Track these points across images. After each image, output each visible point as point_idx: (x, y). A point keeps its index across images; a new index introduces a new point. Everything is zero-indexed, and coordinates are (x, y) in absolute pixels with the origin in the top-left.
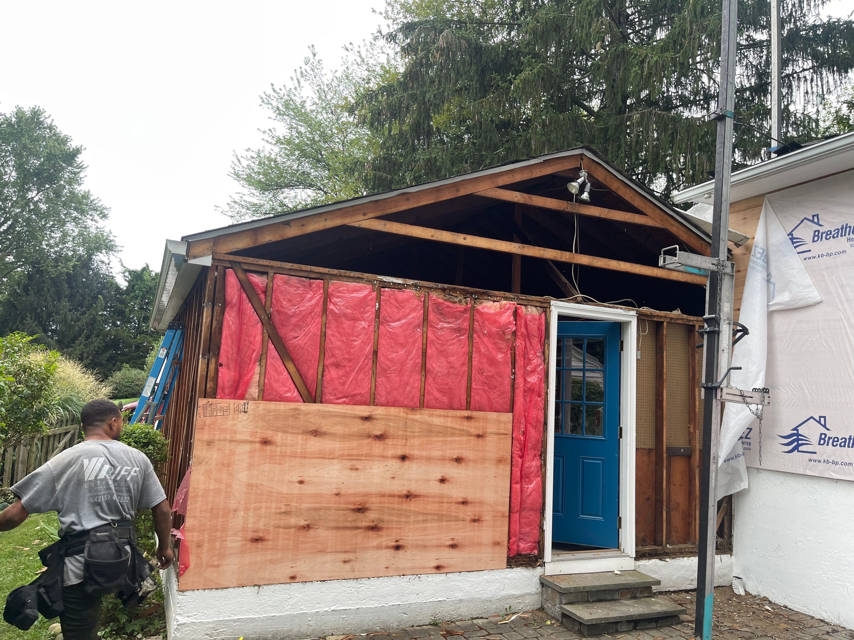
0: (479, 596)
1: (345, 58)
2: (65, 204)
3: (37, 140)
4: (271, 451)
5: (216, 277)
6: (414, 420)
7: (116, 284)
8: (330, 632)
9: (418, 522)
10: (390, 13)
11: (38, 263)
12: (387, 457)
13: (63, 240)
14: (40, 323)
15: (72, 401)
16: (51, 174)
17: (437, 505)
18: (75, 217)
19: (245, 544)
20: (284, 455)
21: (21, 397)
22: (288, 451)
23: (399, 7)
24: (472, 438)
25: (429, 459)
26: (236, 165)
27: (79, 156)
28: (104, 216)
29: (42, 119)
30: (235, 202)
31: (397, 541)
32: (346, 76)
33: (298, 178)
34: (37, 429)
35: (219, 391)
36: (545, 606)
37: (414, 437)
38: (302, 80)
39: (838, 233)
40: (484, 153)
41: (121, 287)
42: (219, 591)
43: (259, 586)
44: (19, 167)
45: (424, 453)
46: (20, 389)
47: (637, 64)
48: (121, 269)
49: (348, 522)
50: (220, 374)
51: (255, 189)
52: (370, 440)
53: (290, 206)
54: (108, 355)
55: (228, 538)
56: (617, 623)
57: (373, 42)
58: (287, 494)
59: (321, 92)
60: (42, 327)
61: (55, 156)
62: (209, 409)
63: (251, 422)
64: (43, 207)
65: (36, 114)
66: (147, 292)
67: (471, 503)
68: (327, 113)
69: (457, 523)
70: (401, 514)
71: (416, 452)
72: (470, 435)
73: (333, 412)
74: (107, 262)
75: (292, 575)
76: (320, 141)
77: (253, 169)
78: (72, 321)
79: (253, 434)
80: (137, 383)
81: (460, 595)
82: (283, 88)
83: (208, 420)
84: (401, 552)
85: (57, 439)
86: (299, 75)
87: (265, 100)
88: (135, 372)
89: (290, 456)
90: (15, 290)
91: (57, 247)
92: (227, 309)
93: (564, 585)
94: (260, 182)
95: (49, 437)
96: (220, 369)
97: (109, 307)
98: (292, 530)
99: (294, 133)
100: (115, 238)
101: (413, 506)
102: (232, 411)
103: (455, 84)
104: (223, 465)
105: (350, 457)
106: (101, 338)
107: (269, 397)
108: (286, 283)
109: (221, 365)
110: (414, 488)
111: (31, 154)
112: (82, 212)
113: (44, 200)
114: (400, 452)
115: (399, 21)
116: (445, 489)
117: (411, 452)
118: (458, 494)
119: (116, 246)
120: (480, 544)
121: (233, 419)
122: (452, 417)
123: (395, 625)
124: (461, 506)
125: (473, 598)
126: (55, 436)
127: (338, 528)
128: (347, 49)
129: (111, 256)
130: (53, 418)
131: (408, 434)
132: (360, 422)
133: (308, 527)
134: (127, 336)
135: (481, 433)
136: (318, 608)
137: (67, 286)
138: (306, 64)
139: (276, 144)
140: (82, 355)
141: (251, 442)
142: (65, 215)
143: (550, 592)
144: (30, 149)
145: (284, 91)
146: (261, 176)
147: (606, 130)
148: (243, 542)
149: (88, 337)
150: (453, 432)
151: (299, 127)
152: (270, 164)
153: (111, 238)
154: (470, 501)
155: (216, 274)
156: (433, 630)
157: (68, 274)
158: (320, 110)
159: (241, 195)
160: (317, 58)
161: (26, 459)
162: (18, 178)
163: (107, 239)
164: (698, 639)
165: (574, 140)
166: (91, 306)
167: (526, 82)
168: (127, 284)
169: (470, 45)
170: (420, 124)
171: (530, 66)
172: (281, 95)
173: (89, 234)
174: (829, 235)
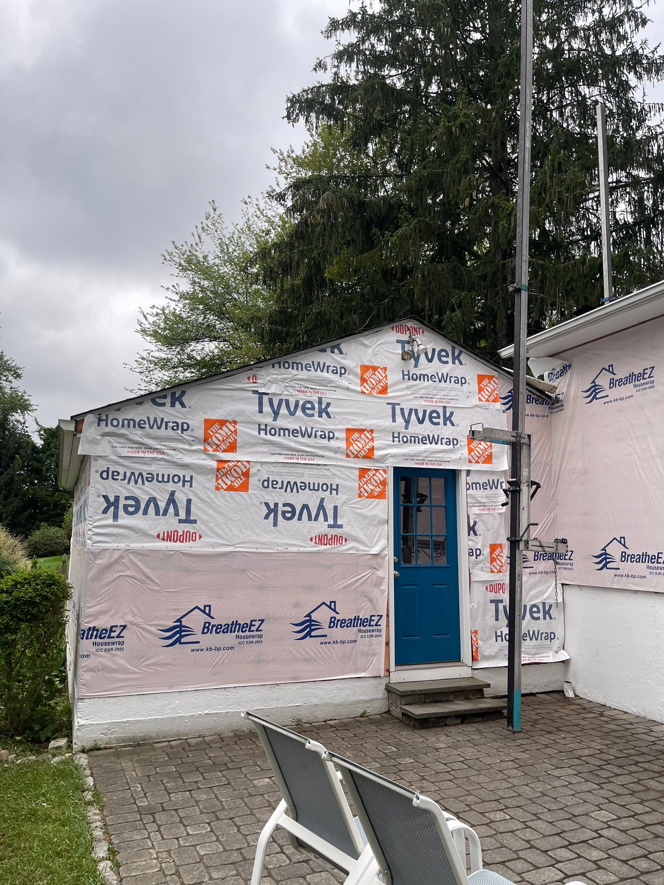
0: (332, 702)
1: (245, 210)
7: (33, 443)
10: (284, 169)
23: (292, 162)
26: (142, 322)
28: (18, 376)
30: (143, 359)
32: (247, 227)
33: (203, 332)
36: (391, 709)
38: (203, 235)
39: (627, 380)
40: (371, 303)
41: (38, 445)
47: (505, 217)
48: (36, 427)
51: (163, 345)
53: (199, 358)
54: (26, 514)
56: (446, 718)
59: (222, 245)
68: (230, 265)
74: (23, 421)
76: (223, 293)
77: (159, 326)
80: (56, 541)
81: (315, 701)
82: (184, 244)
86: (200, 230)
88: (54, 531)
94: (166, 337)
97: (26, 466)
99: (197, 288)
100: (30, 398)
103: (343, 238)
106: (19, 497)
115: (292, 175)
119: (31, 405)
125: (327, 703)
128: (246, 203)
129: (27, 415)
134: (45, 494)
136: (193, 712)
138: (207, 219)
139: (179, 300)
143: (393, 696)
145: (185, 247)
146: (167, 332)
147: (485, 276)
149: (6, 497)
151: (202, 282)
152: (175, 319)
153: (26, 398)
159: (148, 351)
160: (217, 212)
163: (22, 399)
164: (510, 728)
165: (454, 287)
166: (8, 466)
167: (404, 238)
168: (43, 442)
169: (352, 202)
170: (311, 277)
171: (407, 221)
172: (183, 251)
173: (4, 395)
174: (621, 382)
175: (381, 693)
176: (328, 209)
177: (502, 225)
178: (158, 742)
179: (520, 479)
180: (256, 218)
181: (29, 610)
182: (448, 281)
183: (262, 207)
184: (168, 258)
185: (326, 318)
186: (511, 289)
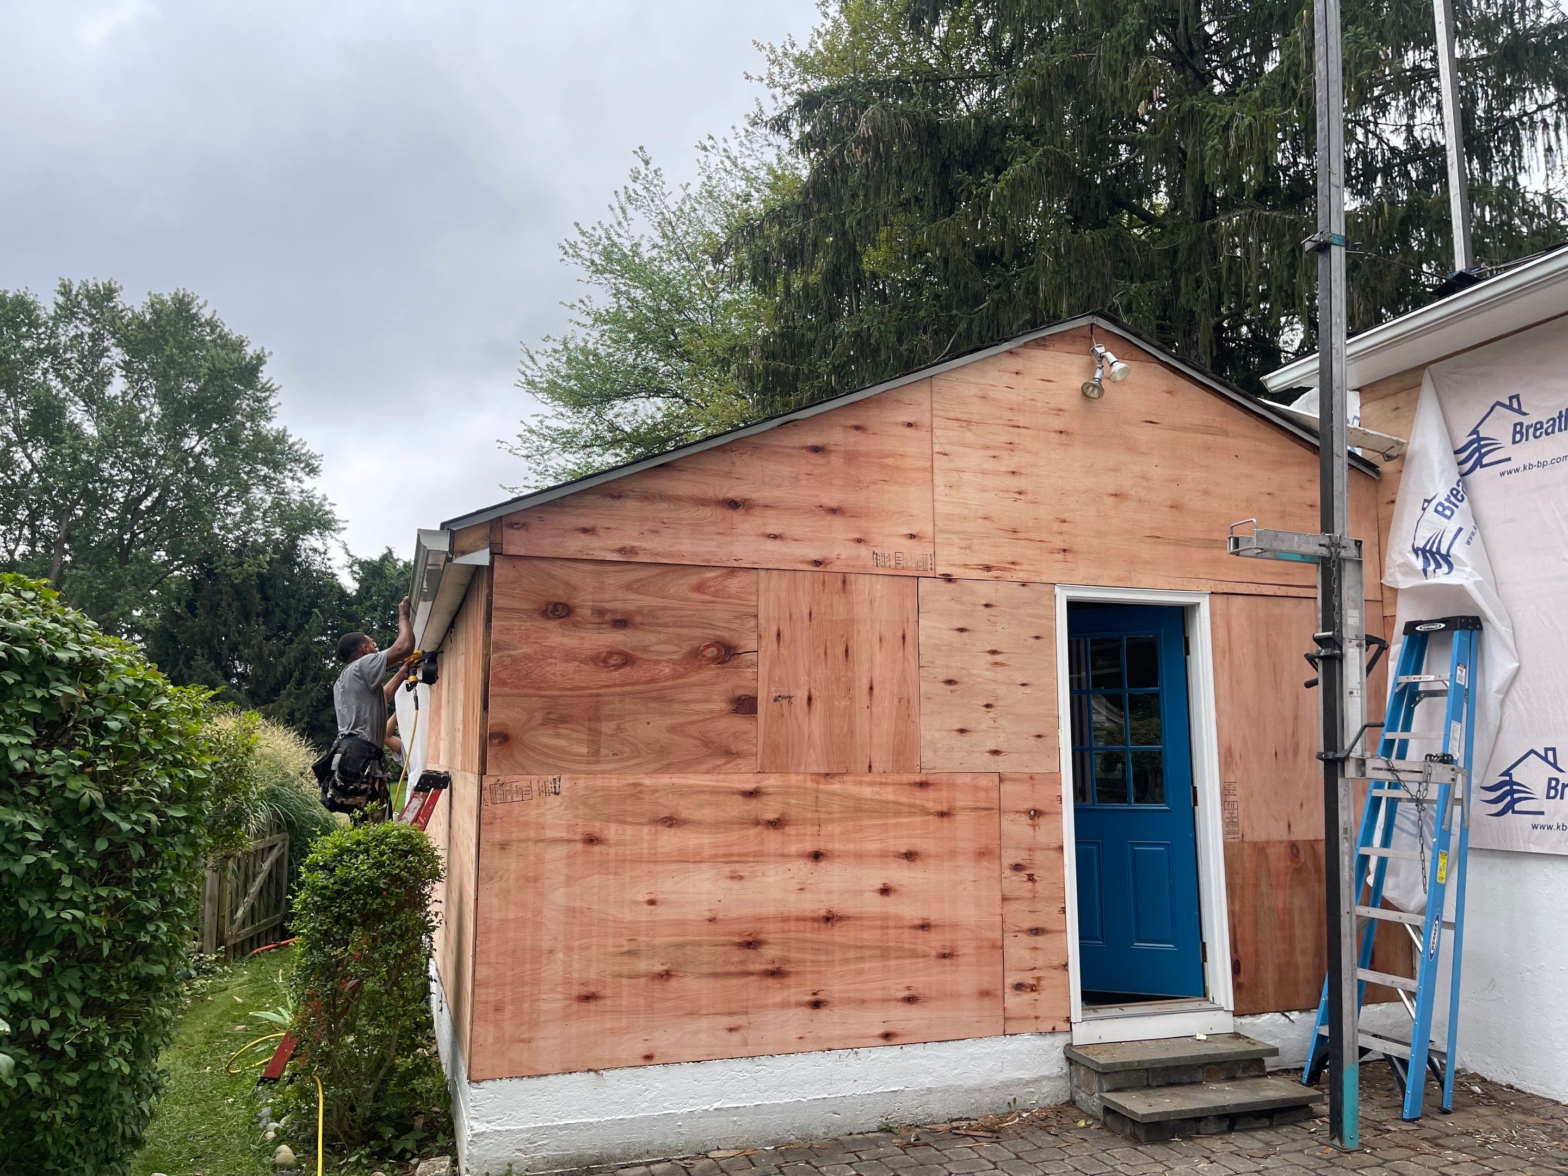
0: (960, 1083)
1: (703, 160)
2: (248, 456)
3: (190, 347)
4: (601, 854)
6: (830, 793)
7: (340, 587)
8: (715, 1144)
9: (847, 961)
10: (777, 78)
11: (209, 560)
12: (790, 856)
13: (247, 517)
14: (218, 662)
16: (219, 405)
17: (879, 932)
18: (265, 477)
19: (570, 1005)
20: (621, 860)
22: (628, 852)
23: (791, 65)
24: (931, 817)
25: (860, 856)
26: (528, 367)
27: (262, 368)
28: (313, 471)
29: (194, 311)
30: (532, 431)
31: (815, 994)
32: (707, 192)
33: (636, 380)
34: (232, 842)
36: (1077, 1098)
37: (832, 821)
38: (630, 209)
39: (1554, 425)
40: (954, 312)
41: (348, 591)
42: (534, 1080)
43: (596, 1071)
44: (165, 397)
45: (851, 847)
47: (1217, 133)
48: (345, 560)
49: (732, 964)
51: (565, 406)
52: (758, 829)
53: (628, 429)
55: (542, 996)
56: (1197, 1120)
57: (750, 129)
58: (631, 922)
59: (666, 226)
60: (222, 669)
61: (221, 371)
63: (566, 809)
64: (210, 462)
65: (183, 302)
67: (936, 926)
68: (679, 259)
69: (914, 960)
70: (819, 950)
71: (836, 846)
72: (927, 813)
73: (698, 786)
74: (322, 550)
75: (646, 1053)
76: (670, 310)
77: (558, 372)
78: (271, 656)
79: (571, 828)
81: (927, 1082)
82: (597, 226)
83: (500, 810)
84: (822, 1013)
85: (258, 860)
86: (623, 200)
87: (570, 250)
89: (632, 861)
90: (172, 609)
91: (239, 529)
93: (1103, 1059)
94: (571, 392)
95: (249, 854)
97: (332, 628)
98: (643, 980)
99: (623, 302)
100: (333, 508)
101: (838, 934)
102: (535, 793)
103: (898, 194)
104: (527, 880)
105: (729, 859)
110: (838, 905)
111: (183, 373)
112: (277, 467)
113: (211, 450)
114: (810, 847)
115: (793, 88)
116: (890, 905)
117: (830, 846)
118: (912, 912)
119: (335, 521)
120: (956, 995)
121: (538, 805)
122: (894, 784)
123: (820, 1132)
124: (920, 932)
125: (951, 1086)
126: (255, 853)
127: (715, 975)
128: (705, 149)
129: (329, 539)
131: (822, 816)
132: (740, 799)
133: (666, 975)
135: (945, 809)
136: (691, 1106)
137: (259, 596)
138: (635, 179)
139: (593, 326)
140: (291, 714)
141: (569, 841)
142: (248, 473)
143: (1082, 1072)
144: (180, 364)
145: (600, 232)
146: (573, 382)
147: (1174, 252)
148: (566, 1002)
149: (300, 683)
150: (897, 810)
151: (632, 291)
152: (587, 359)
153: (327, 508)
154: (933, 923)
156: (883, 1139)
157: (259, 575)
158: (665, 256)
159: (540, 418)
160: (652, 167)
161: (217, 894)
162: (164, 416)
163: (320, 510)
164: (1336, 1142)
165: (1116, 276)
166: (300, 627)
167: (1017, 184)
168: (357, 585)
169: (917, 125)
170: (839, 270)
171: (1023, 153)
172: (596, 239)
173: (289, 504)
174: (1538, 429)
175: (1054, 1064)
176: (876, 136)
177: (1213, 147)
178: (627, 1167)
179: (1340, 631)
180: (724, 174)
181: (365, 904)
182: (1104, 264)
183: (734, 152)
184: (571, 251)
185: (873, 341)
186: (1308, 246)
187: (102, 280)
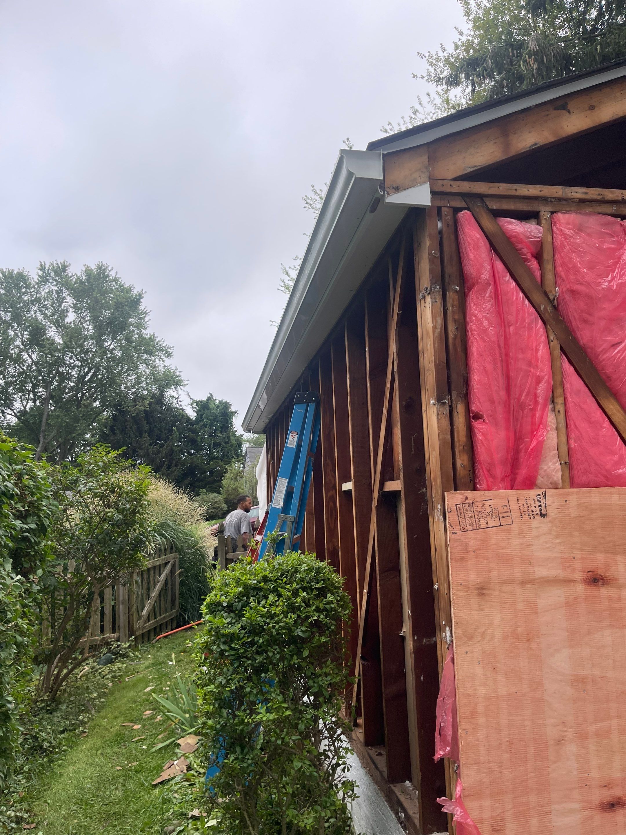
2: (136, 349)
3: (106, 292)
4: (610, 598)
5: (440, 232)
7: (187, 416)
10: (433, 75)
11: (120, 405)
13: (138, 382)
15: (168, 526)
16: (121, 322)
18: (146, 359)
19: (591, 818)
21: (113, 525)
27: (141, 300)
28: (169, 355)
29: (107, 273)
34: (135, 562)
35: (481, 473)
41: (191, 418)
44: (95, 320)
46: (110, 514)
48: (189, 401)
50: (479, 436)
55: (554, 807)
61: (121, 303)
62: (469, 514)
63: (557, 536)
64: (118, 353)
65: (101, 269)
66: (214, 420)
74: (177, 397)
78: (153, 454)
79: (567, 563)
83: (472, 539)
85: (157, 572)
90: (103, 431)
91: (134, 388)
92: (472, 295)
95: (149, 569)
96: (477, 425)
97: (184, 438)
100: (181, 374)
102: (516, 516)
104: (518, 638)
106: (179, 467)
107: (584, 479)
108: (579, 229)
109: (477, 417)
112: (151, 354)
113: (118, 347)
119: (182, 381)
121: (521, 533)
126: (154, 568)
129: (180, 390)
130: (151, 547)
134: (202, 462)
137: (145, 422)
141: (567, 582)
142: (137, 358)
144: (101, 302)
148: (586, 813)
149: (169, 467)
153: (178, 374)
155: (439, 224)
157: (145, 411)
161: (127, 598)
162: (95, 331)
163: (174, 375)
166: (168, 438)
168: (196, 414)
173: (158, 373)
187: (60, 261)
